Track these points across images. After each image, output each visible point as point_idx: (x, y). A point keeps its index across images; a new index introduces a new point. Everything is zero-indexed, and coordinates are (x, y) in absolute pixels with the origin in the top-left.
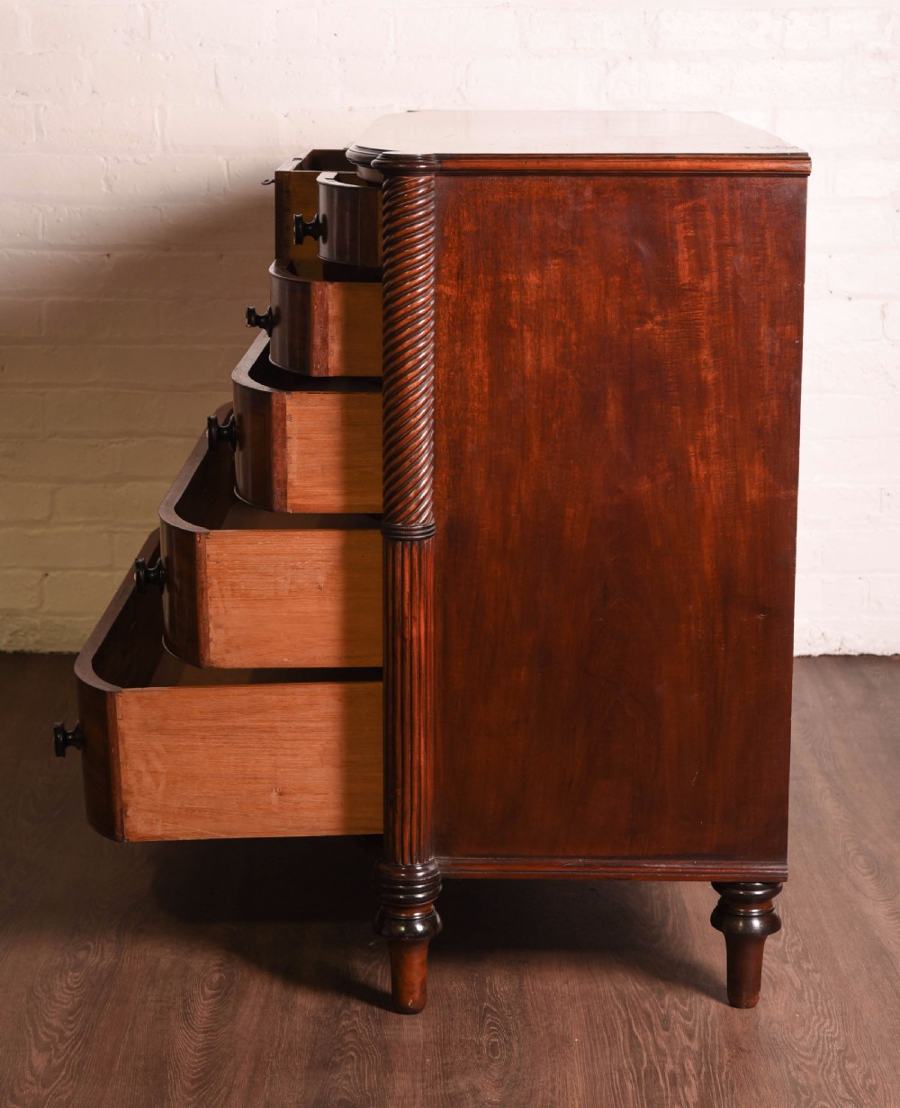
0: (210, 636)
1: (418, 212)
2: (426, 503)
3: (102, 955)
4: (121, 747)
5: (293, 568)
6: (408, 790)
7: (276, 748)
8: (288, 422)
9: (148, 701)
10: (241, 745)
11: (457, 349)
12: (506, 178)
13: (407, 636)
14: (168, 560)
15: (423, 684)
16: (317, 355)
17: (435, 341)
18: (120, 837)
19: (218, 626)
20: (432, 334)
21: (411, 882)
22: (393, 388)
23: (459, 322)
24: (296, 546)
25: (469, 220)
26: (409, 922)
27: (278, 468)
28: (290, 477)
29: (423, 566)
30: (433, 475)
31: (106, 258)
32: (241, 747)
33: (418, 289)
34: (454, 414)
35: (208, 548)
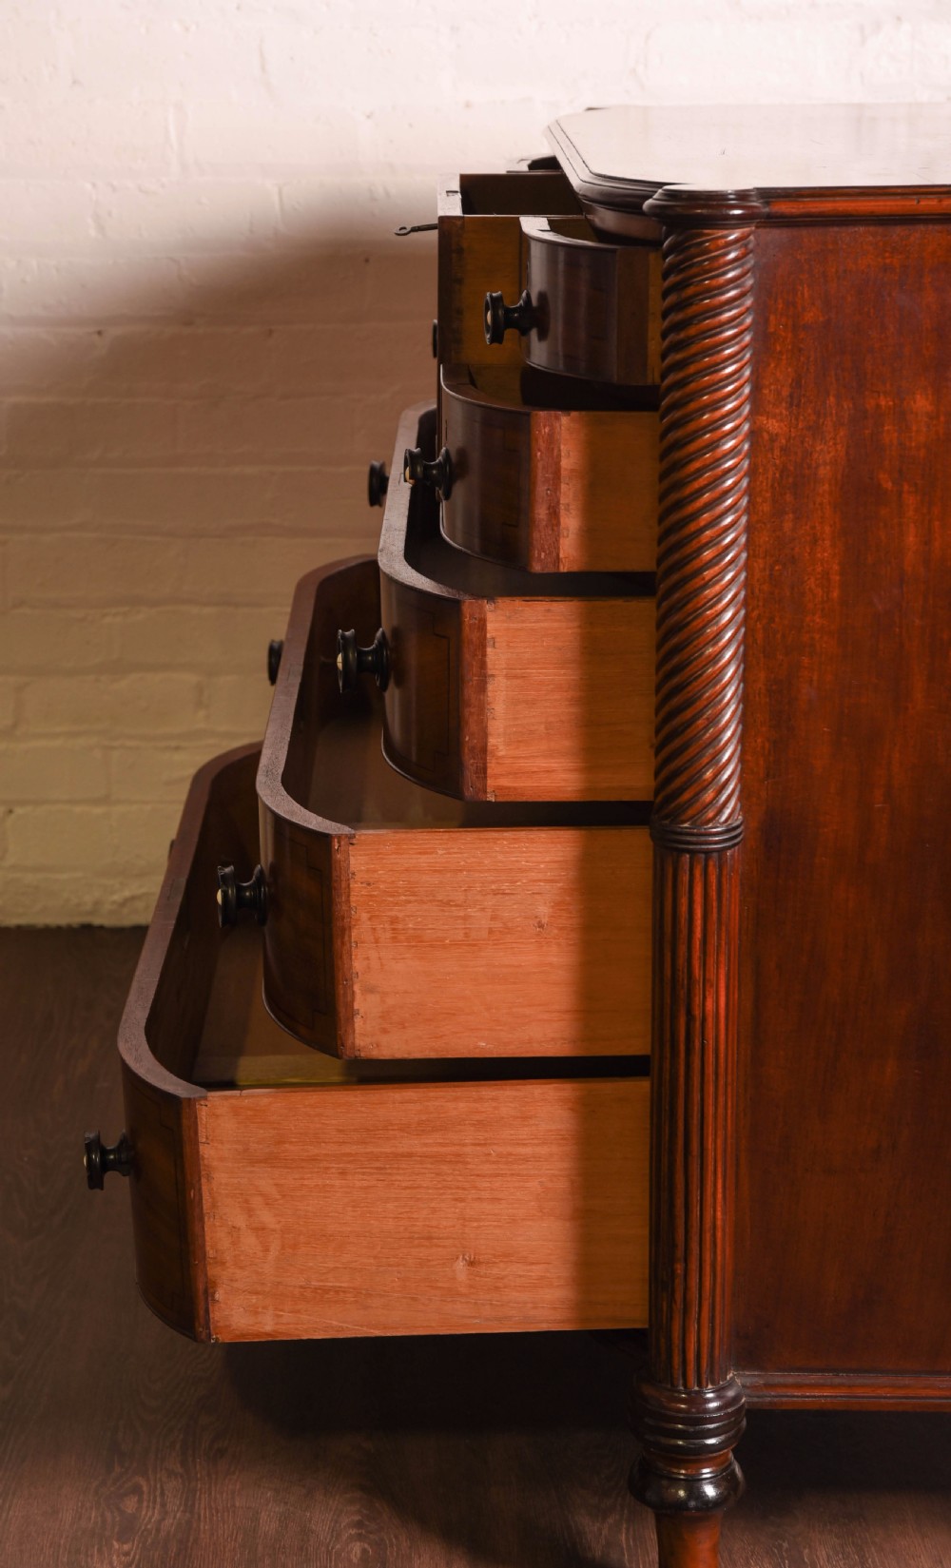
0: (356, 1007)
1: (728, 291)
2: (731, 787)
3: (163, 1505)
4: (205, 1189)
5: (495, 893)
6: (694, 1266)
7: (464, 1189)
8: (489, 650)
9: (249, 1113)
10: (404, 1184)
11: (788, 526)
12: (880, 229)
13: (697, 1012)
14: (275, 869)
15: (721, 1091)
16: (540, 536)
17: (749, 514)
18: (203, 1336)
19: (370, 990)
20: (744, 502)
21: (697, 1420)
22: (677, 596)
23: (791, 480)
24: (500, 857)
25: (813, 304)
26: (693, 1484)
27: (472, 726)
28: (492, 741)
29: (726, 895)
30: (742, 740)
31: (96, 337)
32: (406, 1188)
33: (724, 425)
34: (779, 636)
35: (352, 861)
